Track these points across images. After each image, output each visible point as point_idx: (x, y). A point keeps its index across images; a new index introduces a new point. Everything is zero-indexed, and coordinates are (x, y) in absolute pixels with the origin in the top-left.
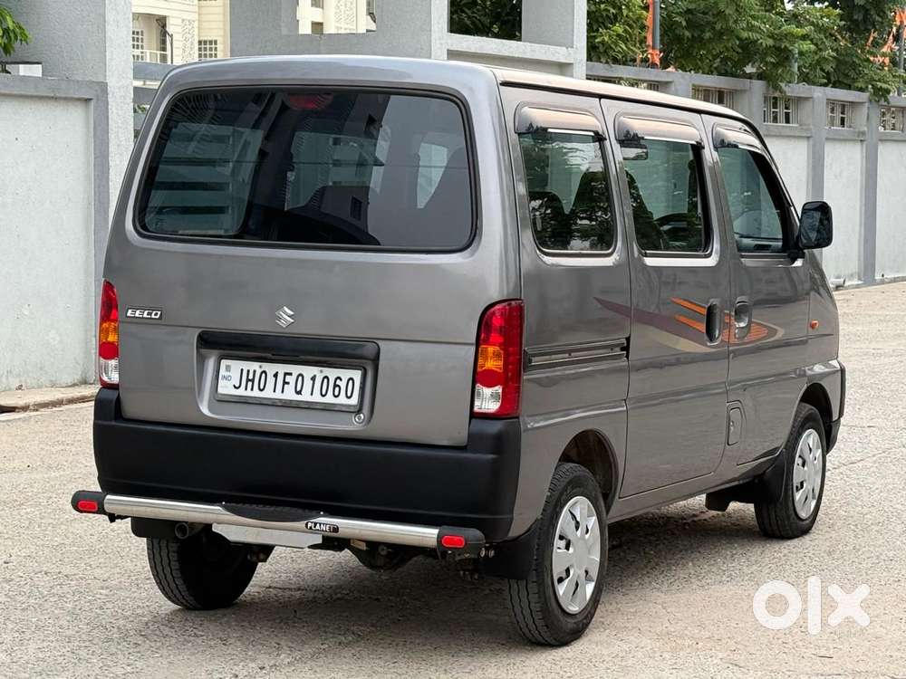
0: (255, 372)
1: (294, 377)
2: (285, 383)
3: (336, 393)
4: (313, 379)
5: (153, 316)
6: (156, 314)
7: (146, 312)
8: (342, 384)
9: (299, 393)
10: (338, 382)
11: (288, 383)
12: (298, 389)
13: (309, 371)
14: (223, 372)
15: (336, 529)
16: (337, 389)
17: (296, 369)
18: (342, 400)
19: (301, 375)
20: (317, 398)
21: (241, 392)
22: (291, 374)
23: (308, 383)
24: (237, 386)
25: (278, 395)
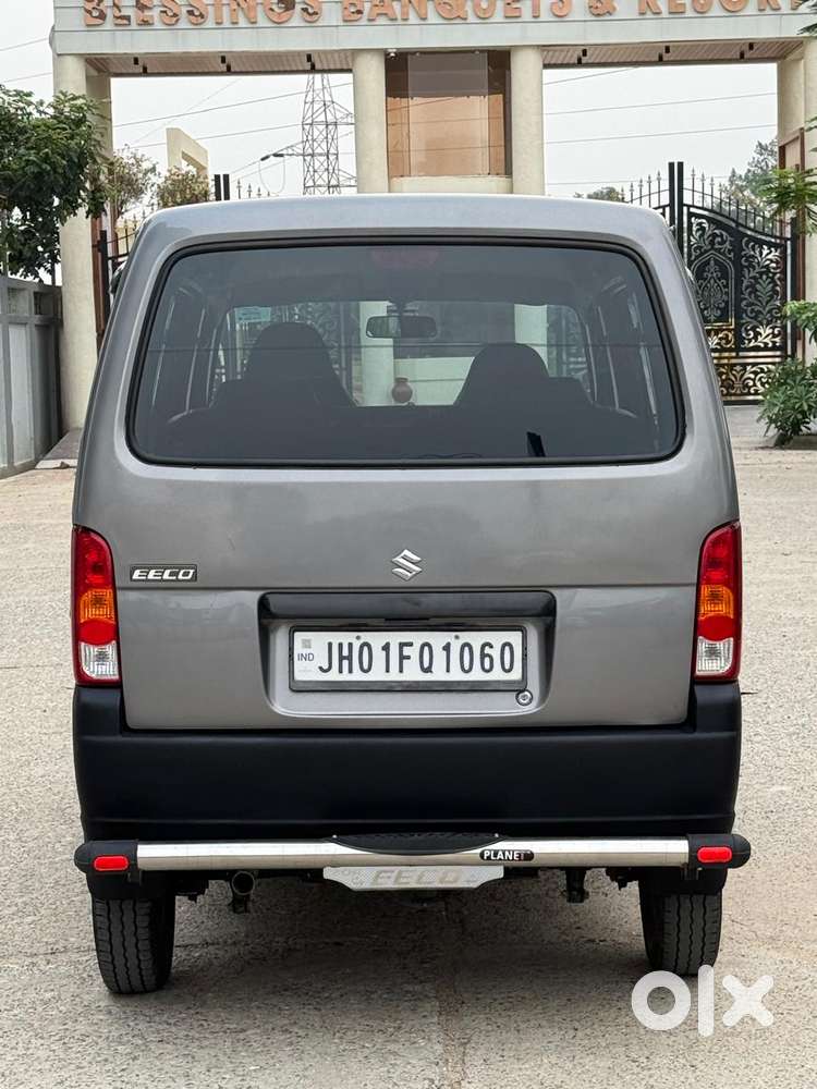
0: (350, 645)
1: (417, 647)
2: (402, 658)
3: (487, 666)
4: (447, 648)
5: (180, 577)
6: (186, 574)
7: (167, 572)
8: (495, 653)
9: (428, 670)
10: (487, 650)
11: (408, 657)
12: (426, 665)
13: (438, 639)
14: (298, 649)
15: (529, 856)
16: (487, 660)
17: (418, 638)
18: (497, 675)
19: (427, 644)
20: (456, 675)
21: (333, 676)
22: (411, 644)
23: (440, 656)
24: (326, 667)
25: (394, 676)
